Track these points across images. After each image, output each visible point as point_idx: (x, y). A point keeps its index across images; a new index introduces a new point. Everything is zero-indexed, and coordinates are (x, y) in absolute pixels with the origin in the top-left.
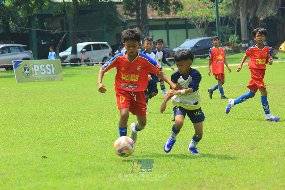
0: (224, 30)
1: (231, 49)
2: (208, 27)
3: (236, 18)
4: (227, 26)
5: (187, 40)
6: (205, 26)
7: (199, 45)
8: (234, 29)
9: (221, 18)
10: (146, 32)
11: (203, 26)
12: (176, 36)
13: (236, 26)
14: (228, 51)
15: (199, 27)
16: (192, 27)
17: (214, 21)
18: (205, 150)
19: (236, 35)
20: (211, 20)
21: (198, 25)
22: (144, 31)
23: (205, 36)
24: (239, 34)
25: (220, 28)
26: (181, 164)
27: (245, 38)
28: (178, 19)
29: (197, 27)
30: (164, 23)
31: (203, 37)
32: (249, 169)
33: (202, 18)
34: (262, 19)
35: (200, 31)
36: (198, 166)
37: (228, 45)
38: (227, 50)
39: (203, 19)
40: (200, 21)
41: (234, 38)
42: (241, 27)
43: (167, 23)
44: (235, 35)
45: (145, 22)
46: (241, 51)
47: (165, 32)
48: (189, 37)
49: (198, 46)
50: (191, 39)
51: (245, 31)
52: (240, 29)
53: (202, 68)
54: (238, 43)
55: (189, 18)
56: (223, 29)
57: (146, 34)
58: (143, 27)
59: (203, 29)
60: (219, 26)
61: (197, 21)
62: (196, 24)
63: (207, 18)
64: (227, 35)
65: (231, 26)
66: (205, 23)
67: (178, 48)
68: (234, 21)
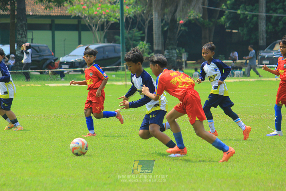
0: (130, 35)
2: (109, 29)
3: (147, 20)
4: (135, 30)
5: (80, 47)
6: (105, 28)
8: (144, 35)
9: (127, 18)
10: (23, 33)
11: (102, 28)
12: (64, 41)
13: (146, 30)
15: (96, 29)
16: (87, 28)
17: (118, 21)
19: (147, 42)
20: (112, 20)
21: (95, 26)
22: (21, 31)
23: (104, 42)
24: (150, 41)
25: (125, 31)
27: (158, 46)
28: (69, 17)
29: (94, 28)
30: (48, 21)
31: (102, 42)
33: (100, 17)
34: (182, 22)
35: (98, 35)
39: (102, 18)
40: (98, 21)
41: (143, 47)
42: (154, 32)
43: (53, 21)
44: (145, 42)
45: (21, 18)
47: (49, 33)
48: (82, 43)
50: (84, 45)
51: (159, 38)
52: (152, 35)
54: (149, 53)
55: (83, 17)
56: (129, 33)
57: (24, 35)
58: (19, 25)
59: (102, 32)
60: (124, 28)
61: (94, 20)
62: (92, 26)
63: (108, 17)
64: (134, 42)
65: (140, 30)
66: (105, 24)
67: (66, 57)
68: (144, 24)
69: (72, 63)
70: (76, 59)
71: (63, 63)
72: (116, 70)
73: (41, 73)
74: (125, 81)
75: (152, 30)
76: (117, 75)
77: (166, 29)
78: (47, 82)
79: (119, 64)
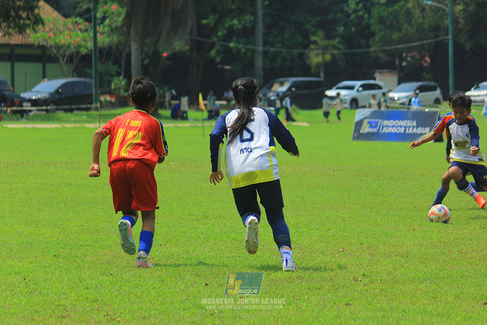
0: (104, 70)
1: (113, 100)
2: (79, 61)
3: (124, 51)
4: (110, 63)
5: (44, 81)
6: (75, 59)
7: (63, 90)
8: (119, 70)
9: (100, 49)
11: (71, 59)
12: (25, 74)
13: (123, 64)
14: (108, 102)
15: (63, 60)
16: (53, 60)
17: (90, 52)
18: (69, 259)
19: (124, 78)
20: (83, 51)
21: (62, 57)
23: (73, 76)
24: (128, 76)
25: (98, 63)
26: (29, 281)
28: (31, 46)
29: (61, 60)
30: (7, 51)
31: (70, 77)
32: (139, 294)
33: (69, 47)
34: (165, 54)
35: (66, 68)
36: (58, 284)
37: (110, 93)
39: (71, 49)
40: (65, 52)
41: (120, 82)
42: (132, 66)
43: (12, 51)
44: (121, 78)
46: (130, 103)
47: (7, 65)
49: (60, 93)
50: (49, 79)
52: (131, 69)
53: (66, 128)
55: (49, 46)
56: (103, 66)
59: (70, 65)
60: (97, 60)
61: (62, 51)
62: (59, 56)
63: (77, 47)
64: (109, 78)
65: (115, 63)
66: (75, 55)
67: (28, 93)
68: (121, 55)
69: (35, 100)
70: (40, 96)
72: (88, 109)
75: (130, 63)
76: (89, 116)
77: (146, 62)
79: (91, 103)
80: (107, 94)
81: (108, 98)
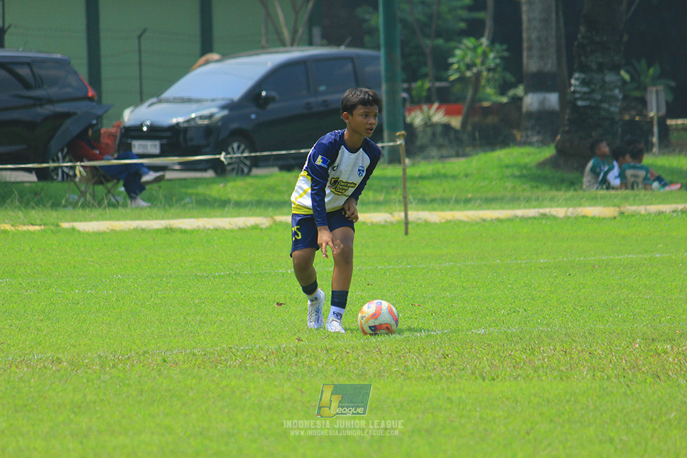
0: (419, 14)
1: (456, 123)
5: (207, 62)
7: (273, 94)
8: (481, 14)
12: (141, 36)
14: (439, 130)
19: (493, 40)
23: (311, 44)
27: (541, 57)
31: (300, 44)
37: (444, 97)
38: (433, 125)
41: (479, 60)
44: (484, 41)
48: (216, 46)
49: (268, 100)
52: (516, 9)
54: (503, 89)
67: (150, 105)
69: (175, 129)
71: (134, 132)
73: (43, 175)
74: (403, 208)
78: (69, 212)
80: (436, 105)
81: (439, 117)
